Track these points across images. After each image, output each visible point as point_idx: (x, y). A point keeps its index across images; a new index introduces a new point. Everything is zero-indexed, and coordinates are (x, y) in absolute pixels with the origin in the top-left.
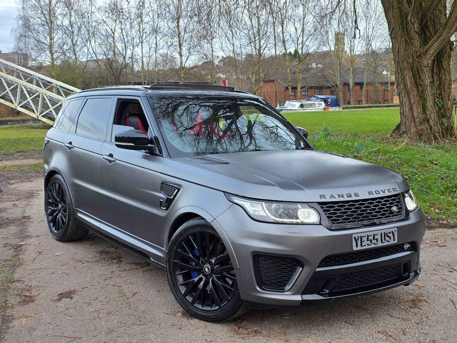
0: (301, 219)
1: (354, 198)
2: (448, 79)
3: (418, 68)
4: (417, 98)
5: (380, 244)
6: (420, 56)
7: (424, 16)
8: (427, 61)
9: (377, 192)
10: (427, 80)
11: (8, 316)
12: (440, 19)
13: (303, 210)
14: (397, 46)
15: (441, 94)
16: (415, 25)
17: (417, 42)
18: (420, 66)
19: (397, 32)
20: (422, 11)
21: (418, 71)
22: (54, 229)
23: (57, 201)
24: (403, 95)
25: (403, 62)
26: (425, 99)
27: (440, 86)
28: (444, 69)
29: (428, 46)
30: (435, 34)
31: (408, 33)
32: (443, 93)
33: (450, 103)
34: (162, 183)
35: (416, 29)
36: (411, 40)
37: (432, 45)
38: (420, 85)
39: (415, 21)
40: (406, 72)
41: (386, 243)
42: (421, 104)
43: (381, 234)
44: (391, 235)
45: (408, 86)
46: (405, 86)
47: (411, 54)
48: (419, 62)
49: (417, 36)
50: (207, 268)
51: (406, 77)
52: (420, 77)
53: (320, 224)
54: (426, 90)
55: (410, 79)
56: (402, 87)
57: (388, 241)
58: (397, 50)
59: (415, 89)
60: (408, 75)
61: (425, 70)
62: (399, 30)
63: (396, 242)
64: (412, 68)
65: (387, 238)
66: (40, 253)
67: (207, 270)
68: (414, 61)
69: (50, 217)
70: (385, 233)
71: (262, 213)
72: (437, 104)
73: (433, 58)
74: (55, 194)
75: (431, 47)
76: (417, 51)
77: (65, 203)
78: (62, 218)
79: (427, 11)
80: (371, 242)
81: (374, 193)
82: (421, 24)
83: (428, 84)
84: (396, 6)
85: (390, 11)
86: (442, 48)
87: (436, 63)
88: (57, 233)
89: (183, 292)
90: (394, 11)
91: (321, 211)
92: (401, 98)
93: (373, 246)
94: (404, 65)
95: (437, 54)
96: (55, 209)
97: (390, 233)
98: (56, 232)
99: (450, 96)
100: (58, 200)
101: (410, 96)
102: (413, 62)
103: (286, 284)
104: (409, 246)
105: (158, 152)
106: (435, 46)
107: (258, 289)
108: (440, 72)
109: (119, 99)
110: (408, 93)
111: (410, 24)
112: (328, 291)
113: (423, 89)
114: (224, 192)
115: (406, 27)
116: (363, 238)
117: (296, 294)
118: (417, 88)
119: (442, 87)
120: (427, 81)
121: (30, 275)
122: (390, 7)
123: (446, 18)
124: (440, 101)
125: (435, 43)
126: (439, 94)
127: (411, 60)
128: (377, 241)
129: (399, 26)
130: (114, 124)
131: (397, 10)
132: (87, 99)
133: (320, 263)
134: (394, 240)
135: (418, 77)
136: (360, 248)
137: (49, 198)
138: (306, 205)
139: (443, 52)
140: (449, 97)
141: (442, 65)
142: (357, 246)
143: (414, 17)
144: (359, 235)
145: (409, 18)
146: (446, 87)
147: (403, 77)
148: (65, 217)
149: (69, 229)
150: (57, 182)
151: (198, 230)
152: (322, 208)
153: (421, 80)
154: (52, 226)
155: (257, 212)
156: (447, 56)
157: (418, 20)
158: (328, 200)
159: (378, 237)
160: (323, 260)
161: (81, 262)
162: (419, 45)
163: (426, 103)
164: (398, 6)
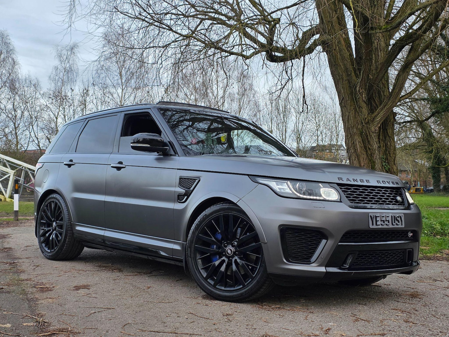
0: (324, 197)
1: (365, 184)
2: (393, 145)
3: (367, 133)
4: (367, 161)
5: (391, 226)
6: (368, 122)
7: (370, 88)
8: (374, 128)
9: (384, 182)
10: (375, 144)
11: (32, 298)
12: (383, 92)
13: (324, 189)
14: (347, 113)
15: (387, 159)
16: (363, 95)
17: (365, 110)
18: (369, 132)
19: (346, 102)
20: (369, 83)
21: (367, 136)
22: (46, 249)
23: (51, 221)
24: (354, 159)
25: (353, 128)
26: (374, 162)
27: (386, 151)
28: (389, 136)
29: (376, 114)
30: (380, 104)
31: (357, 102)
32: (389, 158)
33: (395, 167)
34: (180, 178)
35: (364, 99)
36: (359, 108)
37: (379, 114)
38: (369, 149)
39: (363, 91)
40: (356, 137)
41: (396, 226)
42: (370, 166)
43: (392, 216)
44: (399, 219)
45: (358, 150)
46: (356, 151)
47: (360, 121)
48: (367, 128)
49: (365, 105)
50: (230, 249)
51: (356, 142)
52: (368, 142)
53: (341, 202)
54: (374, 154)
55: (360, 143)
56: (353, 151)
57: (397, 224)
58: (347, 117)
59: (365, 153)
60: (358, 140)
61: (373, 136)
62: (349, 99)
63: (403, 226)
64: (361, 134)
65: (397, 222)
66: (38, 266)
67: (229, 251)
68: (363, 127)
69: (41, 238)
70: (394, 216)
71: (288, 191)
72: (385, 168)
73: (379, 125)
74: (49, 214)
75: (378, 115)
76: (366, 119)
77: (62, 220)
78: (56, 235)
79: (374, 83)
80: (384, 222)
81: (382, 182)
82: (368, 95)
83: (376, 148)
84: (345, 78)
85: (339, 82)
86: (387, 117)
87: (382, 130)
88: (51, 252)
89: (205, 276)
90: (344, 83)
91: (340, 190)
92: (352, 161)
93: (385, 227)
94: (354, 131)
95: (382, 123)
96: (49, 229)
97: (398, 217)
98: (49, 251)
99: (396, 161)
100: (53, 220)
101: (360, 159)
102: (362, 129)
103: (311, 257)
104: (411, 234)
105: (173, 153)
106: (382, 114)
107: (285, 261)
108: (385, 138)
109: (125, 114)
110: (358, 156)
111: (359, 94)
112: (348, 267)
113: (372, 153)
114: (248, 175)
115: (355, 97)
116: (377, 218)
117: (320, 265)
118: (367, 152)
119: (387, 152)
120: (375, 146)
121: (36, 277)
122: (340, 79)
123: (389, 92)
124: (386, 164)
125: (381, 111)
126: (386, 158)
127: (360, 127)
128: (389, 222)
129: (349, 96)
130: (121, 136)
131: (347, 82)
132: (89, 121)
133: (342, 238)
134: (402, 225)
135: (367, 141)
136: (375, 227)
137: (42, 218)
138: (327, 185)
139: (387, 121)
140: (394, 161)
141: (387, 132)
142: (373, 225)
143: (362, 88)
144: (374, 214)
145: (358, 89)
146: (391, 152)
147: (353, 142)
148: (61, 234)
149: (65, 245)
150: (53, 202)
151: (222, 213)
152: (341, 188)
153: (370, 144)
154: (44, 246)
155: (282, 190)
156: (391, 124)
157: (365, 91)
158: (345, 182)
159: (390, 219)
160: (344, 235)
161: (83, 271)
162: (367, 113)
163: (375, 166)
164: (347, 78)
